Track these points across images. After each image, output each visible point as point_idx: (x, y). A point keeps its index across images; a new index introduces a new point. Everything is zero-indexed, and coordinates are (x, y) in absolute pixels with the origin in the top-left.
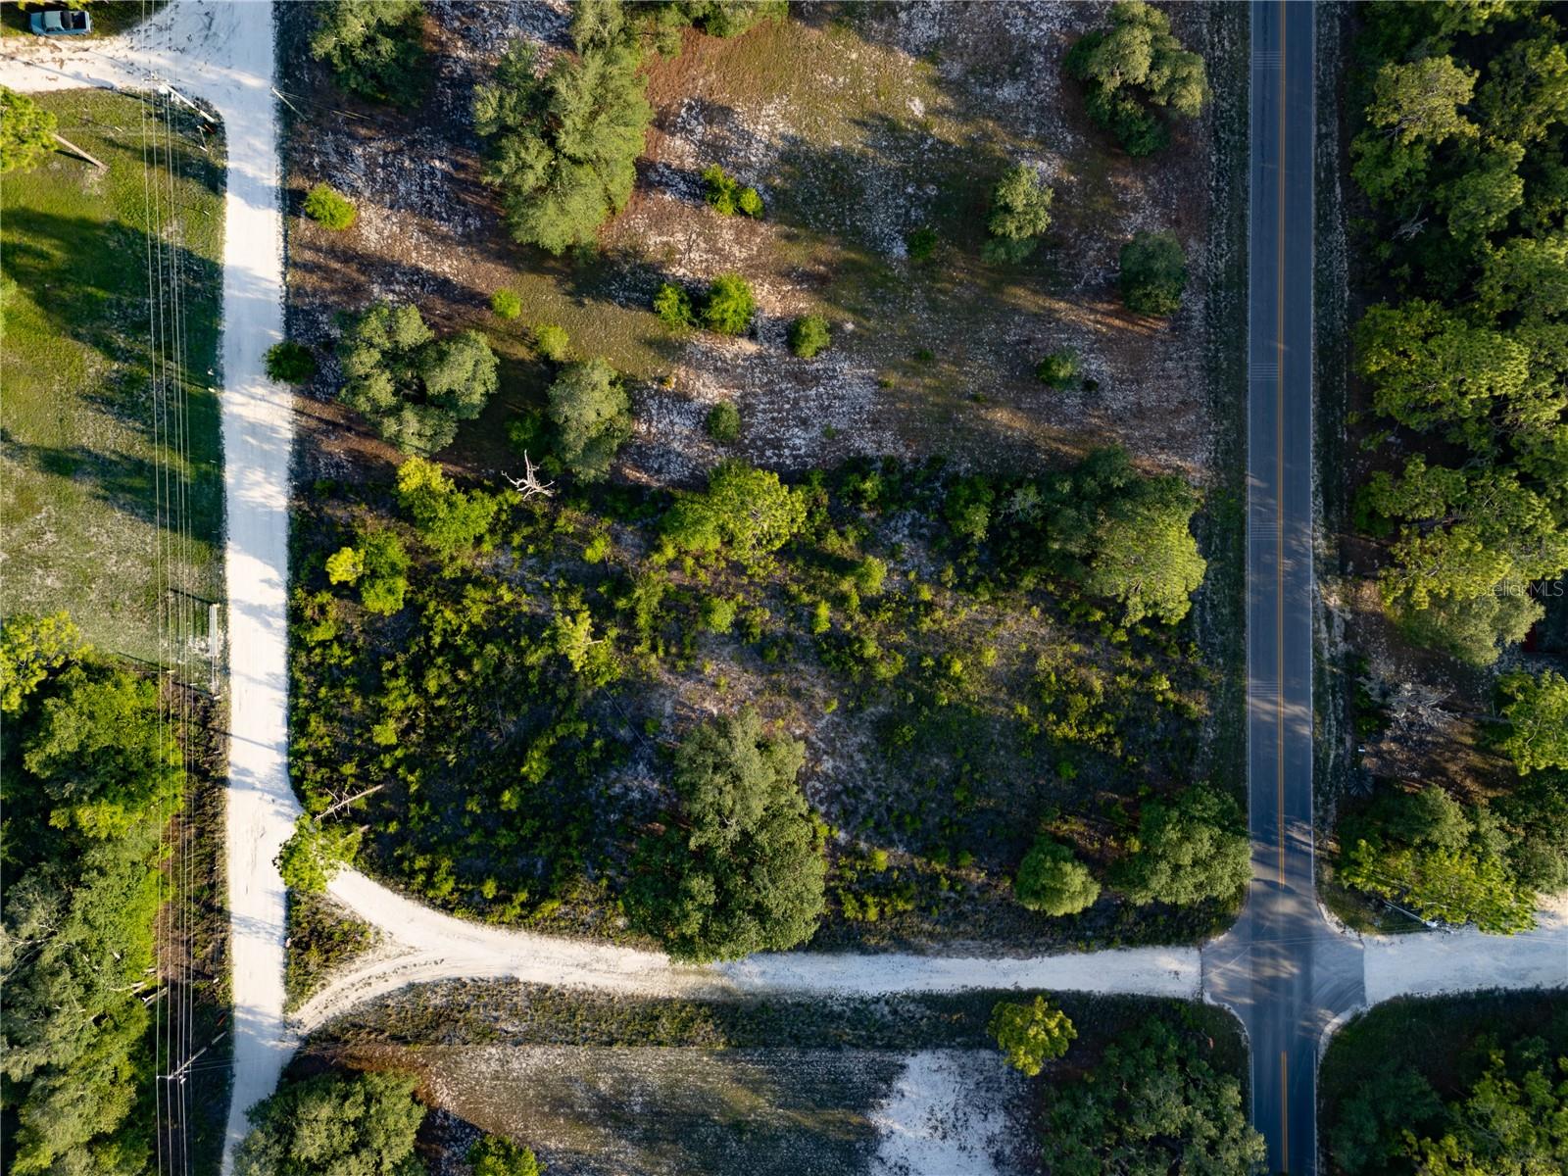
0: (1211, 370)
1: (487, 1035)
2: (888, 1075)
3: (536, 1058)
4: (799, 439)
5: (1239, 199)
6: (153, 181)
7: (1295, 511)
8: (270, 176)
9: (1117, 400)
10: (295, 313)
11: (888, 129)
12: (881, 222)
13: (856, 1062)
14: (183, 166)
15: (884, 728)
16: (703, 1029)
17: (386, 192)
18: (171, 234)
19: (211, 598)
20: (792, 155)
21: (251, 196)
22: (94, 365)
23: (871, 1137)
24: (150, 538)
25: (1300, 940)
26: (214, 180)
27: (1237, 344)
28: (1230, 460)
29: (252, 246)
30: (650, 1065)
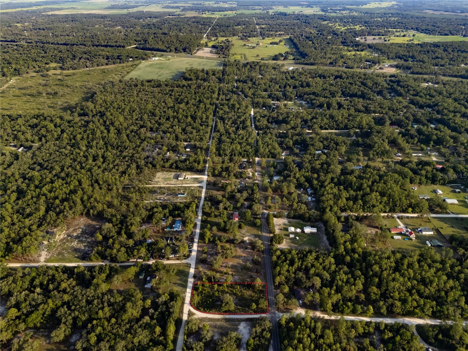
1: (204, 321)
3: (209, 323)
6: (185, 267)
7: (271, 285)
8: (194, 267)
10: (195, 274)
11: (240, 264)
13: (237, 323)
14: (187, 266)
15: (239, 299)
16: (223, 320)
17: (202, 267)
18: (186, 270)
19: (185, 292)
20: (232, 265)
21: (192, 268)
22: (179, 278)
23: (238, 328)
24: (181, 288)
25: (274, 313)
26: (190, 267)
29: (192, 271)
30: (219, 323)
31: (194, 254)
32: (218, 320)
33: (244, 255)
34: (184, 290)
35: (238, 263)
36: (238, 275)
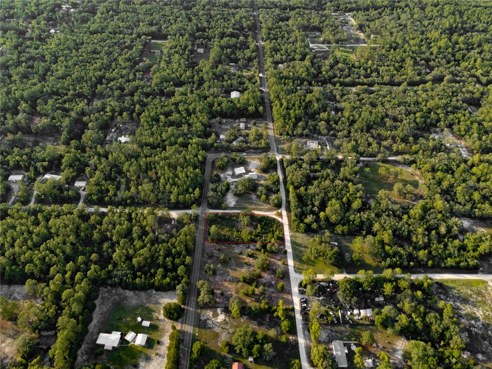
0: (205, 251)
1: (266, 209)
2: (235, 205)
3: (262, 207)
4: (241, 246)
5: (201, 264)
6: (301, 267)
8: (290, 268)
9: (213, 248)
10: (286, 257)
11: (232, 269)
12: (234, 262)
14: (299, 269)
15: (234, 226)
16: (250, 209)
17: (279, 266)
18: (298, 263)
19: (291, 236)
20: (242, 267)
21: (291, 266)
22: (304, 254)
23: (236, 202)
24: (297, 241)
26: (294, 267)
27: (202, 252)
28: (204, 244)
29: (291, 262)
30: (253, 207)
31: (295, 289)
32: (254, 209)
33: (226, 284)
34: (293, 238)
35: (235, 270)
36: (235, 253)
